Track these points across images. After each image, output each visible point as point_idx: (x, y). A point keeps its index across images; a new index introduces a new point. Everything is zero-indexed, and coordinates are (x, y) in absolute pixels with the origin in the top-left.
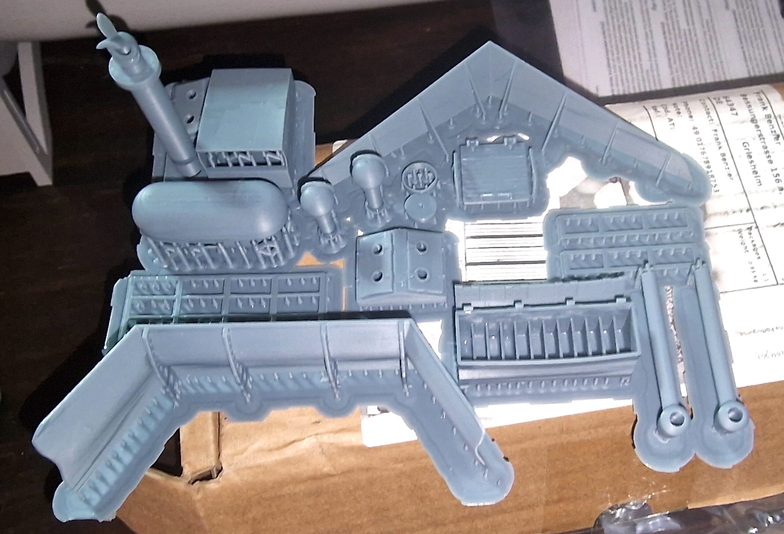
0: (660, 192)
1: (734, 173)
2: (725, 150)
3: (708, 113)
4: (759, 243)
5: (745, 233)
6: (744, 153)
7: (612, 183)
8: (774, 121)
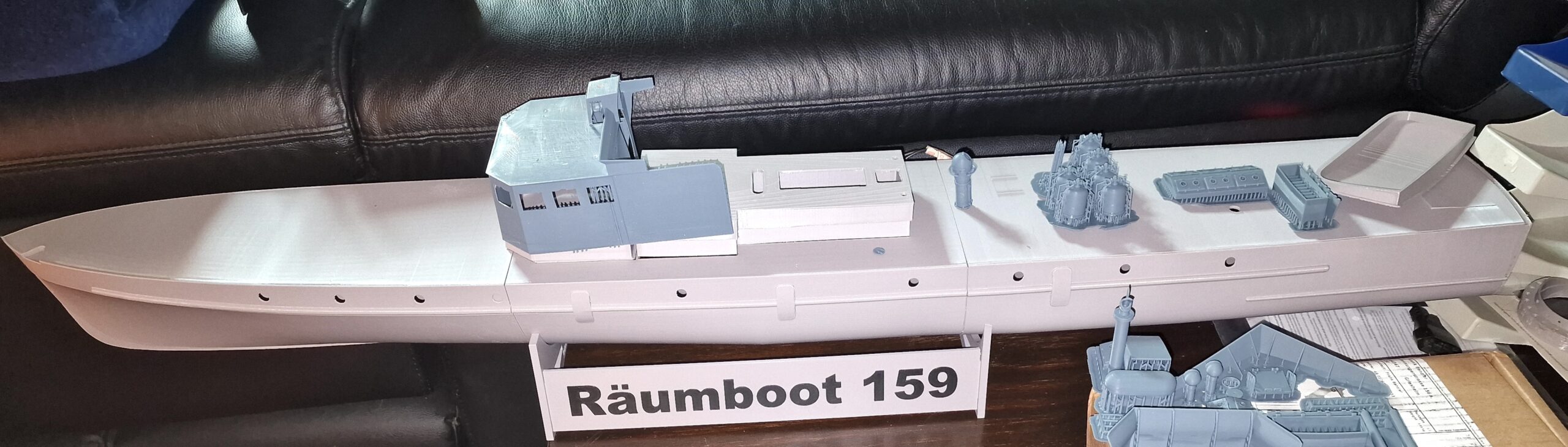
0: (1361, 393)
1: (1402, 389)
2: (1395, 380)
3: (1382, 366)
4: (1422, 417)
5: (1414, 413)
6: (1407, 382)
7: (1332, 392)
8: (1421, 370)
